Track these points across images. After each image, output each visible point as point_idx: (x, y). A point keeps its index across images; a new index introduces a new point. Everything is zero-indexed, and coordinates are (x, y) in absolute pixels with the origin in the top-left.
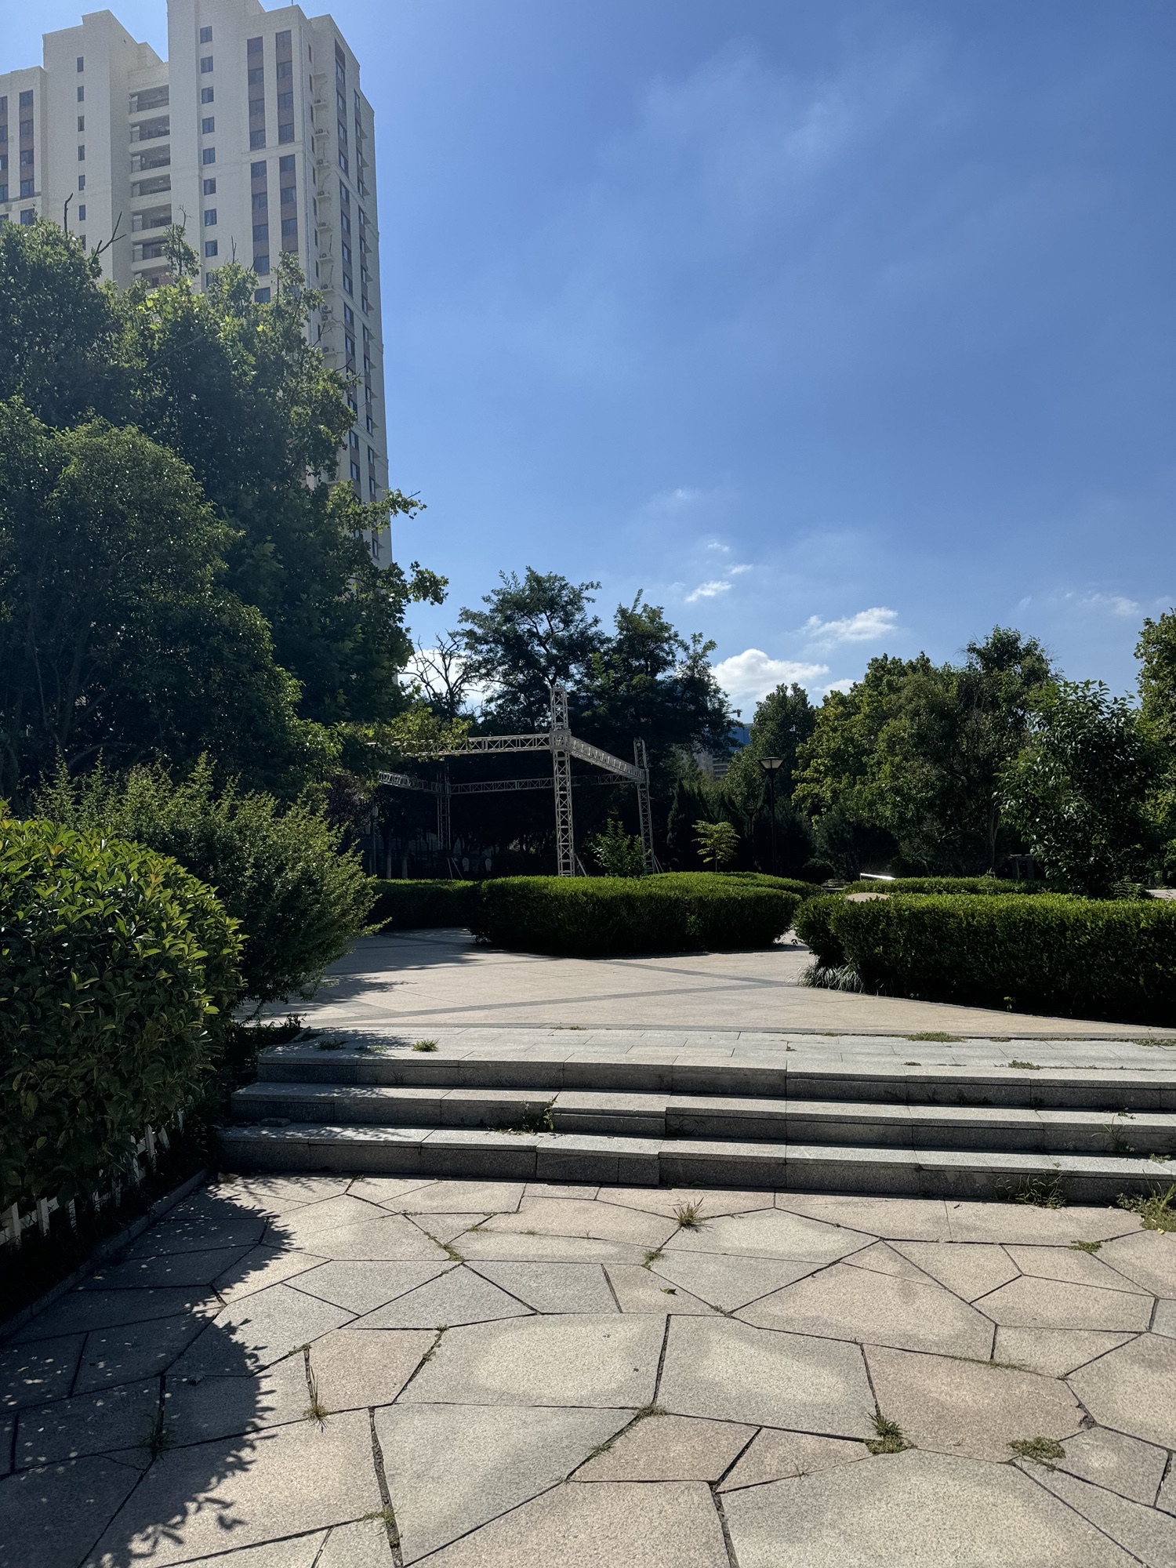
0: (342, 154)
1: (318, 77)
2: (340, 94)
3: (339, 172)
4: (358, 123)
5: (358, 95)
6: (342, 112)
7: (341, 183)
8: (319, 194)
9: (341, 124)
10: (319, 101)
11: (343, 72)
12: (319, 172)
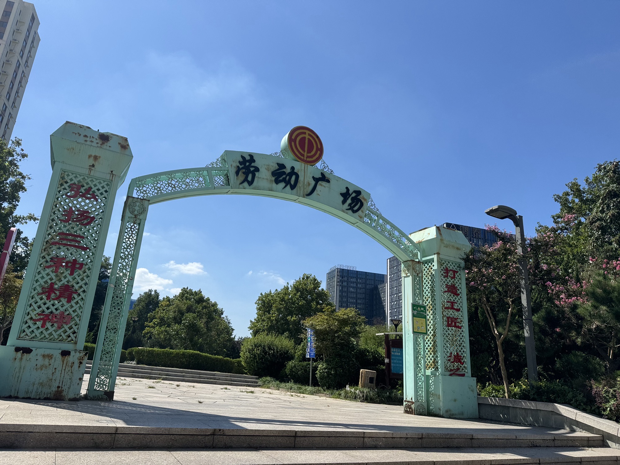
0: (22, 51)
1: (20, 22)
2: (29, 31)
3: (19, 57)
4: (33, 42)
5: (36, 33)
6: (27, 37)
7: (18, 61)
8: (7, 61)
9: (26, 41)
10: (18, 30)
11: (32, 24)
12: (9, 53)
